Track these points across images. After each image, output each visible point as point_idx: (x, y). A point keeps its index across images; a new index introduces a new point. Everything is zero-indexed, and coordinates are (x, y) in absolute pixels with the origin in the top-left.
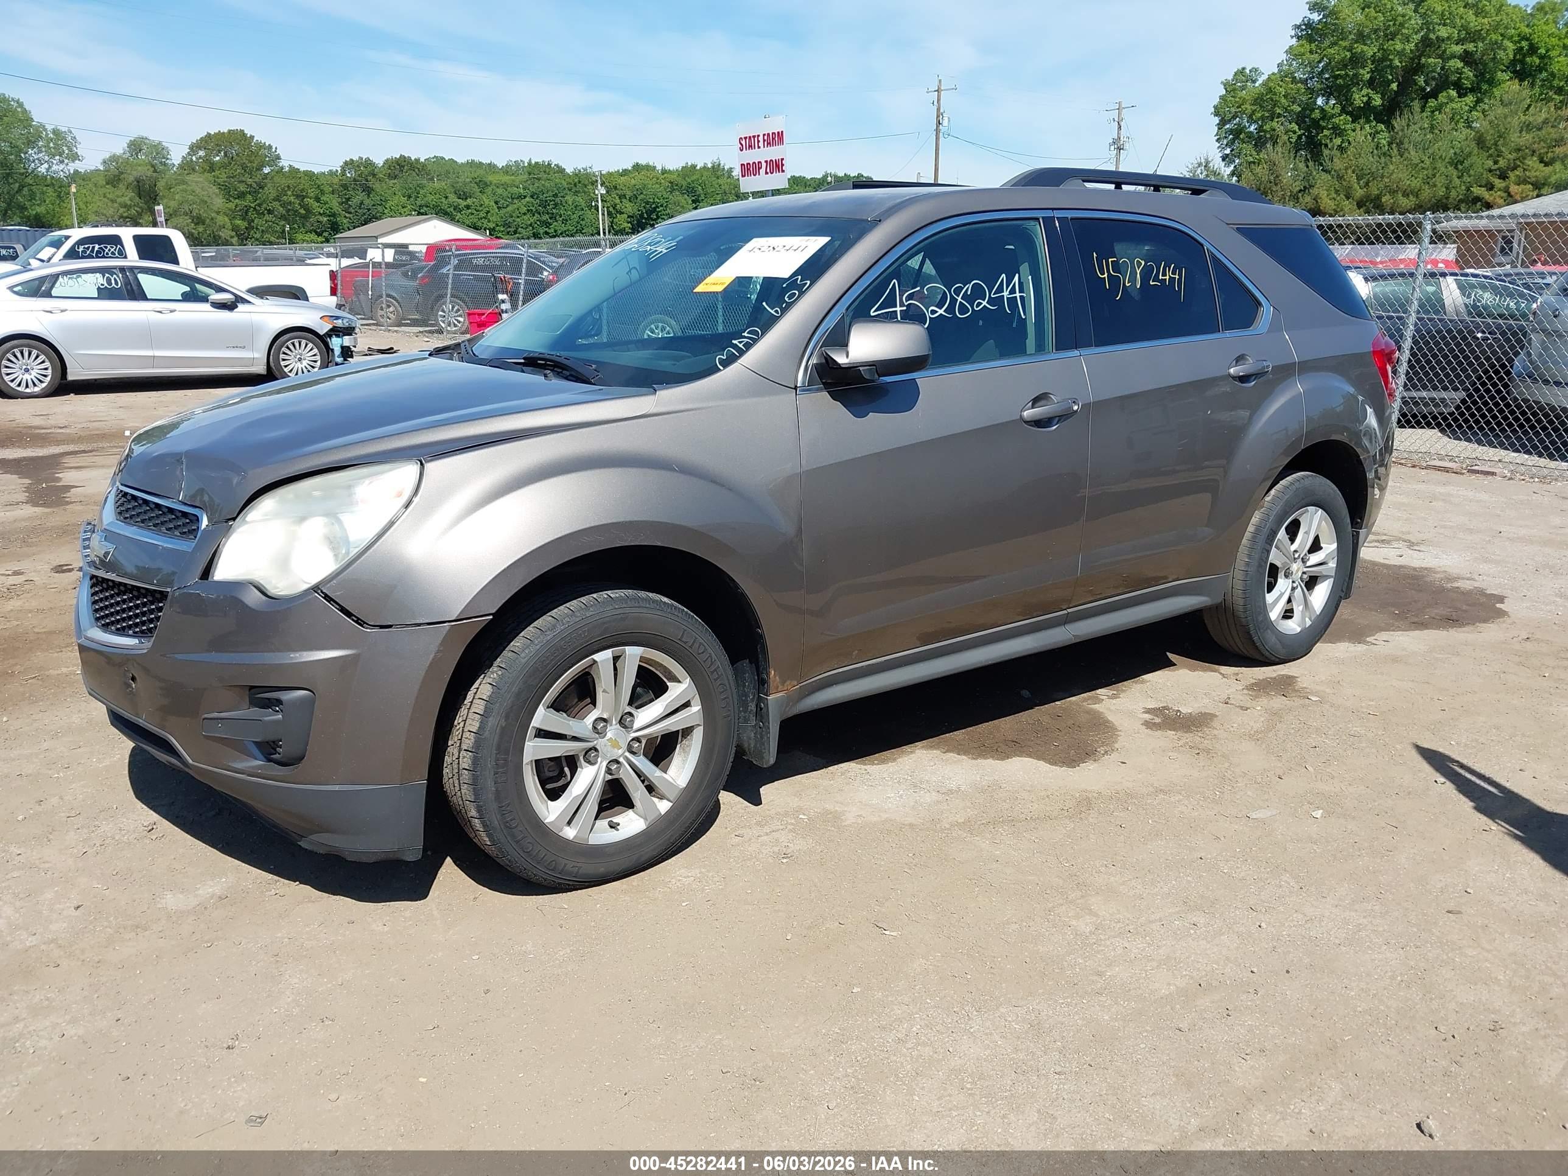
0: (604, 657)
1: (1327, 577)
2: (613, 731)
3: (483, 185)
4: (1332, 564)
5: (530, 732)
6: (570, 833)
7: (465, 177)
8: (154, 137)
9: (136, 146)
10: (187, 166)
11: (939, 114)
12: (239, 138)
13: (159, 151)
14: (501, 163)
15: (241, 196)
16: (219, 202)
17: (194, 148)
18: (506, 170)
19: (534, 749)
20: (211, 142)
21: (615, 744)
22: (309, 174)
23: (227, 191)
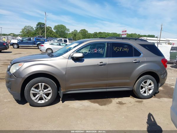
0: (40, 84)
1: (152, 89)
2: (41, 92)
3: (108, 35)
4: (153, 88)
5: (31, 90)
6: (35, 101)
7: (106, 34)
8: (76, 30)
9: (75, 30)
10: (79, 32)
11: (162, 28)
12: (85, 30)
13: (77, 31)
14: (111, 33)
15: (84, 36)
16: (81, 36)
17: (80, 31)
18: (111, 34)
19: (31, 92)
20: (82, 30)
21: (41, 93)
22: (91, 34)
23: (82, 35)
